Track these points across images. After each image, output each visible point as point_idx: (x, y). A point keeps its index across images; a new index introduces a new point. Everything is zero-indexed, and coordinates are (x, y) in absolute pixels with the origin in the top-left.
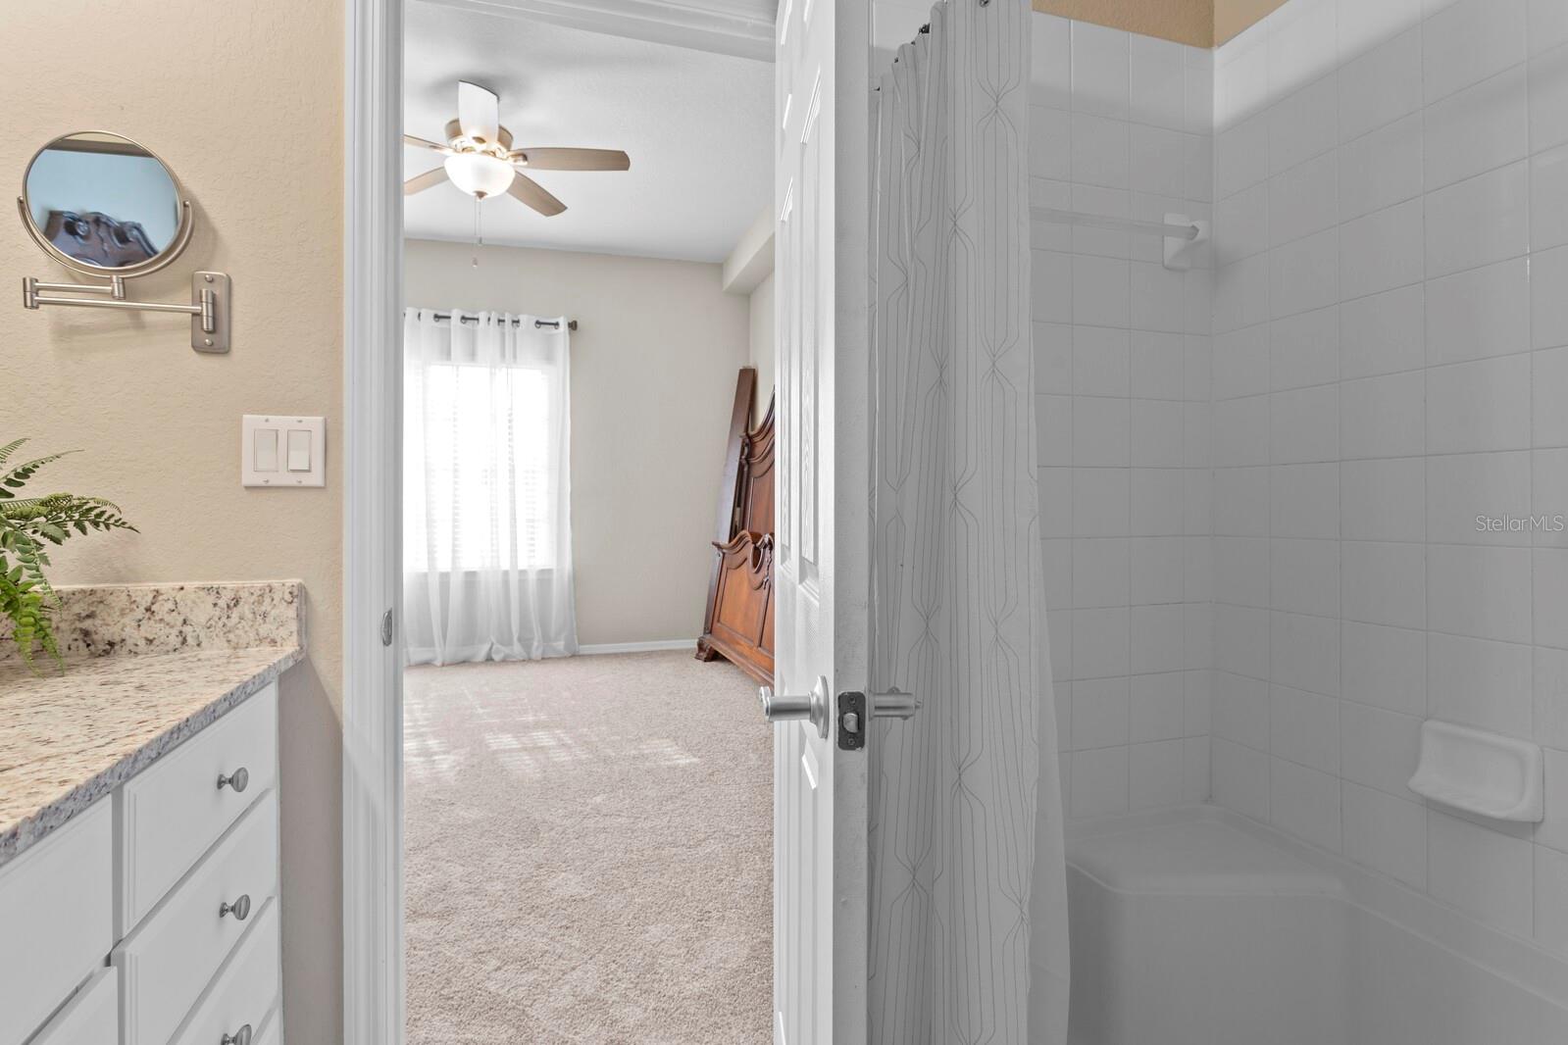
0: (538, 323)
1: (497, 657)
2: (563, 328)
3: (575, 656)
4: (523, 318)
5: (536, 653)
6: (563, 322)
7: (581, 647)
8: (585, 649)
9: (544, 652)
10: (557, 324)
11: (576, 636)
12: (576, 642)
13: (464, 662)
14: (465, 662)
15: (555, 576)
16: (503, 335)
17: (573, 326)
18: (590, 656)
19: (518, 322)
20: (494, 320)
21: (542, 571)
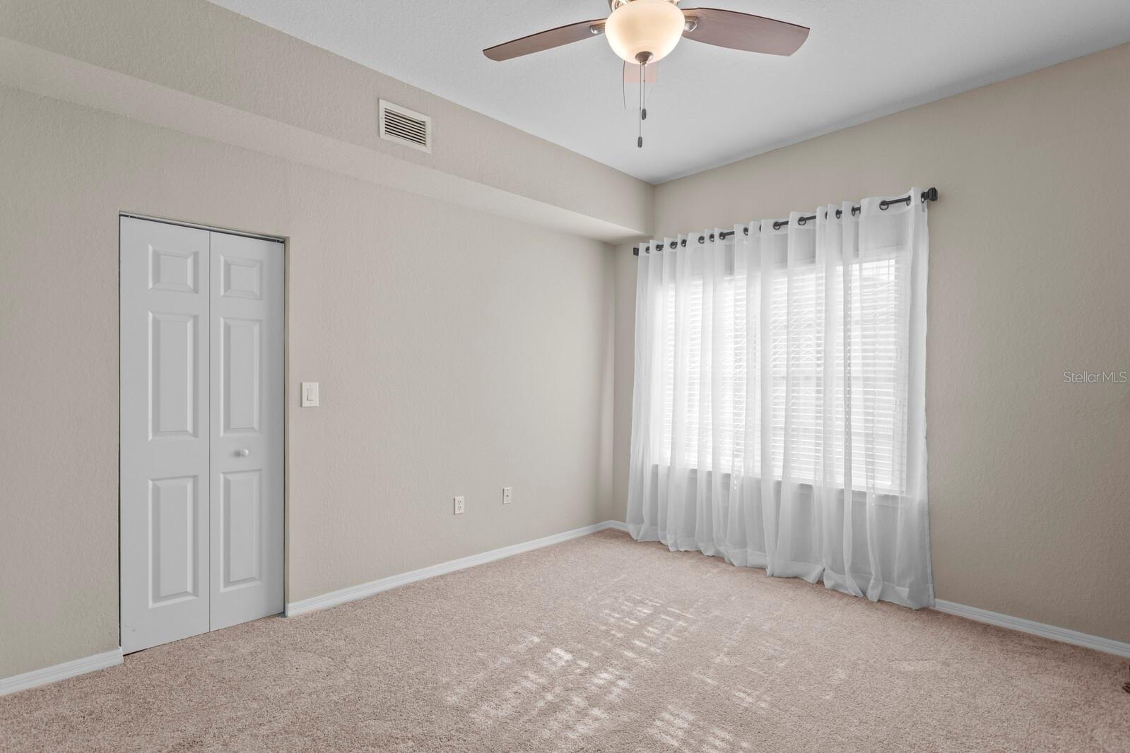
0: (884, 203)
1: (828, 584)
2: (916, 200)
3: (926, 611)
4: (864, 204)
5: (873, 594)
6: (915, 194)
7: (937, 600)
8: (943, 605)
9: (882, 593)
10: (908, 200)
11: (930, 586)
12: (931, 592)
13: (796, 577)
14: (795, 579)
15: (900, 505)
16: (840, 226)
17: (930, 196)
18: (948, 616)
19: (859, 209)
20: (832, 214)
21: (886, 497)
